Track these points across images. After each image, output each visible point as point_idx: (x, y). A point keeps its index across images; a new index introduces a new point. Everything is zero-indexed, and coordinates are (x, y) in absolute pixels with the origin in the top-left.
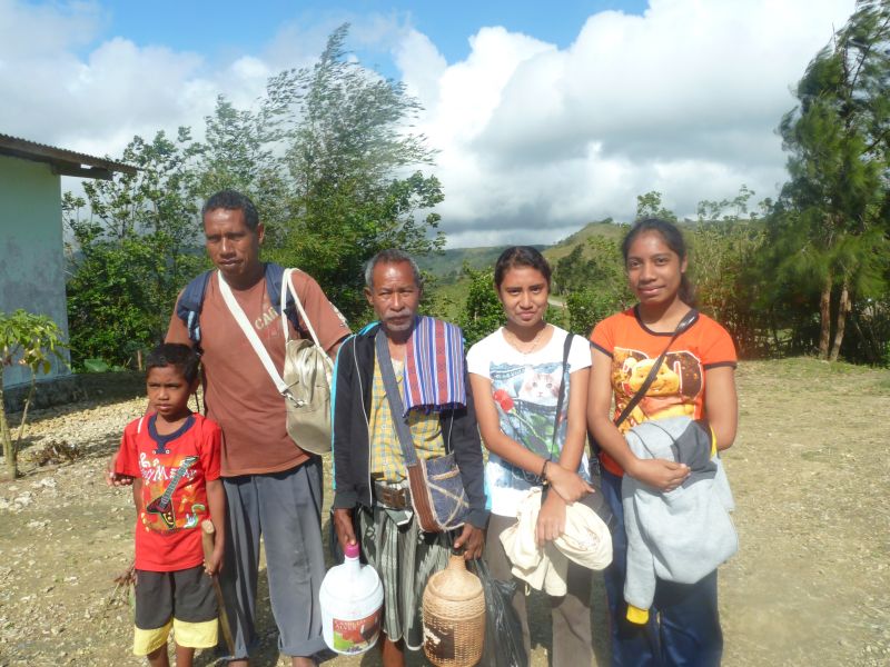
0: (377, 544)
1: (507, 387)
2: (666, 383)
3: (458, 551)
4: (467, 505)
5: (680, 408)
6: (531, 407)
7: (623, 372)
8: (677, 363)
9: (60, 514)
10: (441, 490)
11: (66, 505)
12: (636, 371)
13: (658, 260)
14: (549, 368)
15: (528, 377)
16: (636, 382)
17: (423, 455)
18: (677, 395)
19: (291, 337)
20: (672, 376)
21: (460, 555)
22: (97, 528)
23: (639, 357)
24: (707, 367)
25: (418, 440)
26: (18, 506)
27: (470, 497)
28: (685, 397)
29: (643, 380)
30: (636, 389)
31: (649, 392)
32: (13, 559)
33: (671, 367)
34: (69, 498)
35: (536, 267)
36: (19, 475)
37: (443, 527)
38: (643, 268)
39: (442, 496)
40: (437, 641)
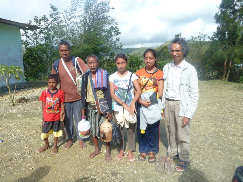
0: (90, 117)
1: (117, 85)
2: (150, 83)
3: (107, 118)
4: (108, 108)
5: (153, 89)
6: (122, 89)
7: (141, 81)
8: (152, 79)
9: (24, 114)
10: (102, 105)
11: (25, 112)
12: (144, 81)
13: (151, 58)
14: (126, 81)
15: (121, 82)
16: (144, 83)
17: (99, 98)
18: (152, 86)
19: (78, 72)
20: (151, 82)
21: (107, 119)
22: (33, 117)
23: (145, 78)
24: (159, 80)
25: (98, 95)
26: (14, 112)
27: (109, 107)
28: (154, 87)
29: (146, 83)
30: (144, 85)
31: (147, 85)
32: (14, 123)
33: (151, 80)
34: (26, 110)
35: (123, 58)
36: (14, 105)
37: (102, 113)
38: (148, 59)
39: (102, 106)
40: (102, 136)
